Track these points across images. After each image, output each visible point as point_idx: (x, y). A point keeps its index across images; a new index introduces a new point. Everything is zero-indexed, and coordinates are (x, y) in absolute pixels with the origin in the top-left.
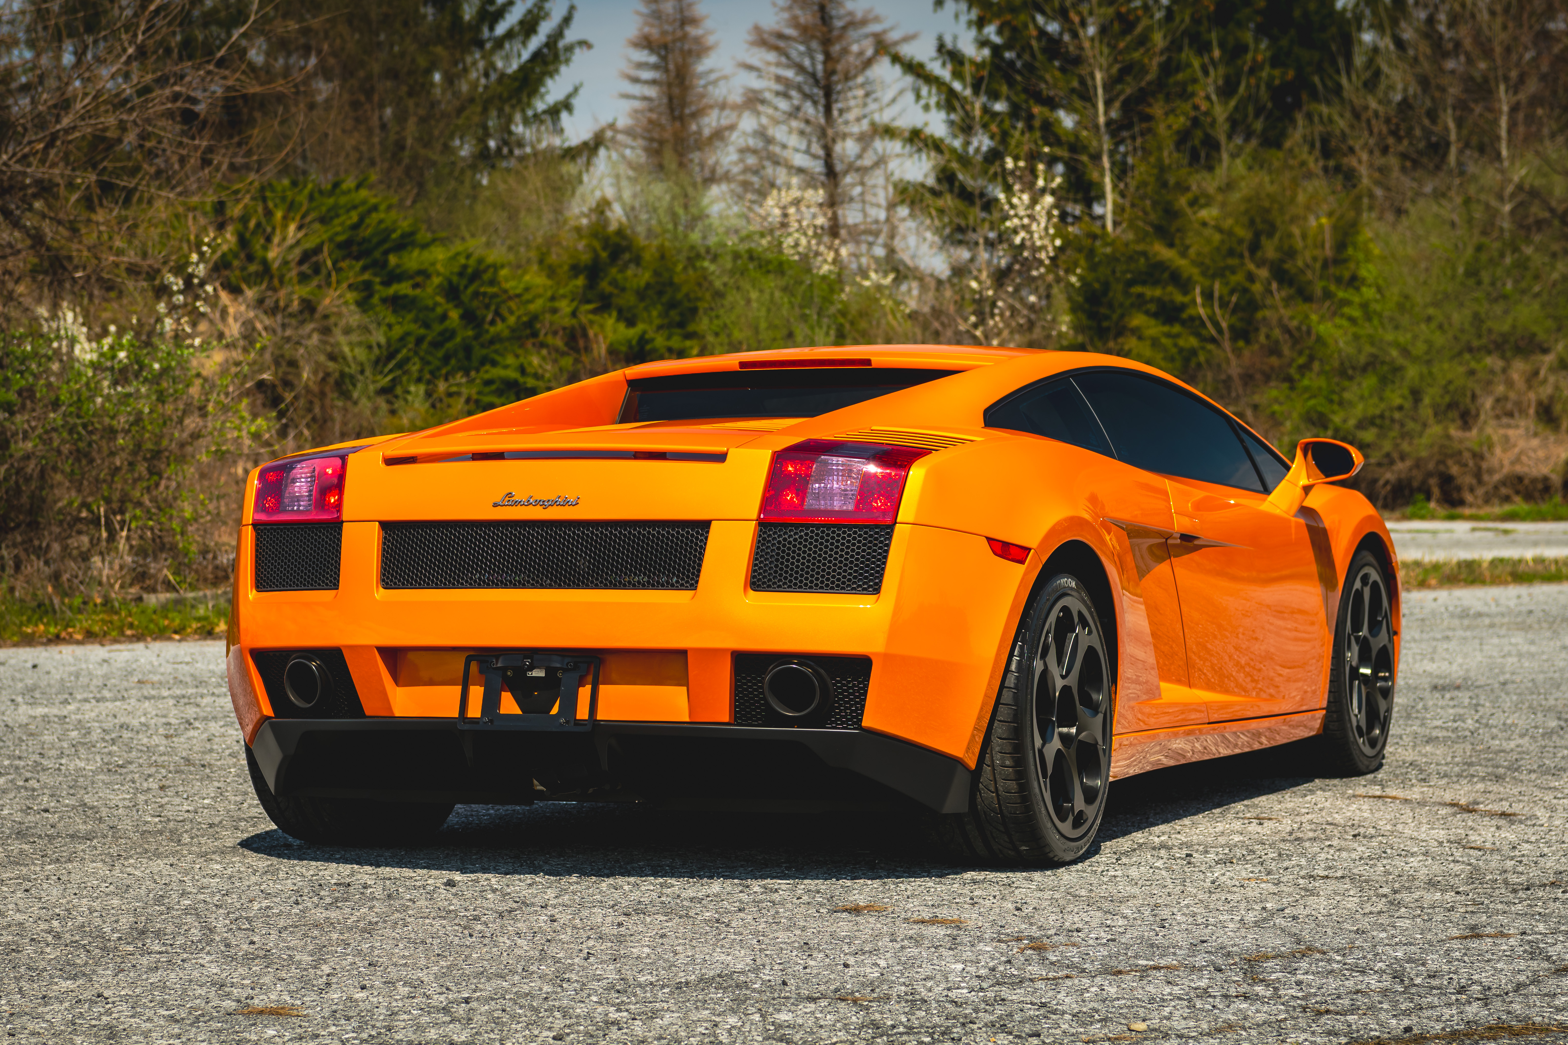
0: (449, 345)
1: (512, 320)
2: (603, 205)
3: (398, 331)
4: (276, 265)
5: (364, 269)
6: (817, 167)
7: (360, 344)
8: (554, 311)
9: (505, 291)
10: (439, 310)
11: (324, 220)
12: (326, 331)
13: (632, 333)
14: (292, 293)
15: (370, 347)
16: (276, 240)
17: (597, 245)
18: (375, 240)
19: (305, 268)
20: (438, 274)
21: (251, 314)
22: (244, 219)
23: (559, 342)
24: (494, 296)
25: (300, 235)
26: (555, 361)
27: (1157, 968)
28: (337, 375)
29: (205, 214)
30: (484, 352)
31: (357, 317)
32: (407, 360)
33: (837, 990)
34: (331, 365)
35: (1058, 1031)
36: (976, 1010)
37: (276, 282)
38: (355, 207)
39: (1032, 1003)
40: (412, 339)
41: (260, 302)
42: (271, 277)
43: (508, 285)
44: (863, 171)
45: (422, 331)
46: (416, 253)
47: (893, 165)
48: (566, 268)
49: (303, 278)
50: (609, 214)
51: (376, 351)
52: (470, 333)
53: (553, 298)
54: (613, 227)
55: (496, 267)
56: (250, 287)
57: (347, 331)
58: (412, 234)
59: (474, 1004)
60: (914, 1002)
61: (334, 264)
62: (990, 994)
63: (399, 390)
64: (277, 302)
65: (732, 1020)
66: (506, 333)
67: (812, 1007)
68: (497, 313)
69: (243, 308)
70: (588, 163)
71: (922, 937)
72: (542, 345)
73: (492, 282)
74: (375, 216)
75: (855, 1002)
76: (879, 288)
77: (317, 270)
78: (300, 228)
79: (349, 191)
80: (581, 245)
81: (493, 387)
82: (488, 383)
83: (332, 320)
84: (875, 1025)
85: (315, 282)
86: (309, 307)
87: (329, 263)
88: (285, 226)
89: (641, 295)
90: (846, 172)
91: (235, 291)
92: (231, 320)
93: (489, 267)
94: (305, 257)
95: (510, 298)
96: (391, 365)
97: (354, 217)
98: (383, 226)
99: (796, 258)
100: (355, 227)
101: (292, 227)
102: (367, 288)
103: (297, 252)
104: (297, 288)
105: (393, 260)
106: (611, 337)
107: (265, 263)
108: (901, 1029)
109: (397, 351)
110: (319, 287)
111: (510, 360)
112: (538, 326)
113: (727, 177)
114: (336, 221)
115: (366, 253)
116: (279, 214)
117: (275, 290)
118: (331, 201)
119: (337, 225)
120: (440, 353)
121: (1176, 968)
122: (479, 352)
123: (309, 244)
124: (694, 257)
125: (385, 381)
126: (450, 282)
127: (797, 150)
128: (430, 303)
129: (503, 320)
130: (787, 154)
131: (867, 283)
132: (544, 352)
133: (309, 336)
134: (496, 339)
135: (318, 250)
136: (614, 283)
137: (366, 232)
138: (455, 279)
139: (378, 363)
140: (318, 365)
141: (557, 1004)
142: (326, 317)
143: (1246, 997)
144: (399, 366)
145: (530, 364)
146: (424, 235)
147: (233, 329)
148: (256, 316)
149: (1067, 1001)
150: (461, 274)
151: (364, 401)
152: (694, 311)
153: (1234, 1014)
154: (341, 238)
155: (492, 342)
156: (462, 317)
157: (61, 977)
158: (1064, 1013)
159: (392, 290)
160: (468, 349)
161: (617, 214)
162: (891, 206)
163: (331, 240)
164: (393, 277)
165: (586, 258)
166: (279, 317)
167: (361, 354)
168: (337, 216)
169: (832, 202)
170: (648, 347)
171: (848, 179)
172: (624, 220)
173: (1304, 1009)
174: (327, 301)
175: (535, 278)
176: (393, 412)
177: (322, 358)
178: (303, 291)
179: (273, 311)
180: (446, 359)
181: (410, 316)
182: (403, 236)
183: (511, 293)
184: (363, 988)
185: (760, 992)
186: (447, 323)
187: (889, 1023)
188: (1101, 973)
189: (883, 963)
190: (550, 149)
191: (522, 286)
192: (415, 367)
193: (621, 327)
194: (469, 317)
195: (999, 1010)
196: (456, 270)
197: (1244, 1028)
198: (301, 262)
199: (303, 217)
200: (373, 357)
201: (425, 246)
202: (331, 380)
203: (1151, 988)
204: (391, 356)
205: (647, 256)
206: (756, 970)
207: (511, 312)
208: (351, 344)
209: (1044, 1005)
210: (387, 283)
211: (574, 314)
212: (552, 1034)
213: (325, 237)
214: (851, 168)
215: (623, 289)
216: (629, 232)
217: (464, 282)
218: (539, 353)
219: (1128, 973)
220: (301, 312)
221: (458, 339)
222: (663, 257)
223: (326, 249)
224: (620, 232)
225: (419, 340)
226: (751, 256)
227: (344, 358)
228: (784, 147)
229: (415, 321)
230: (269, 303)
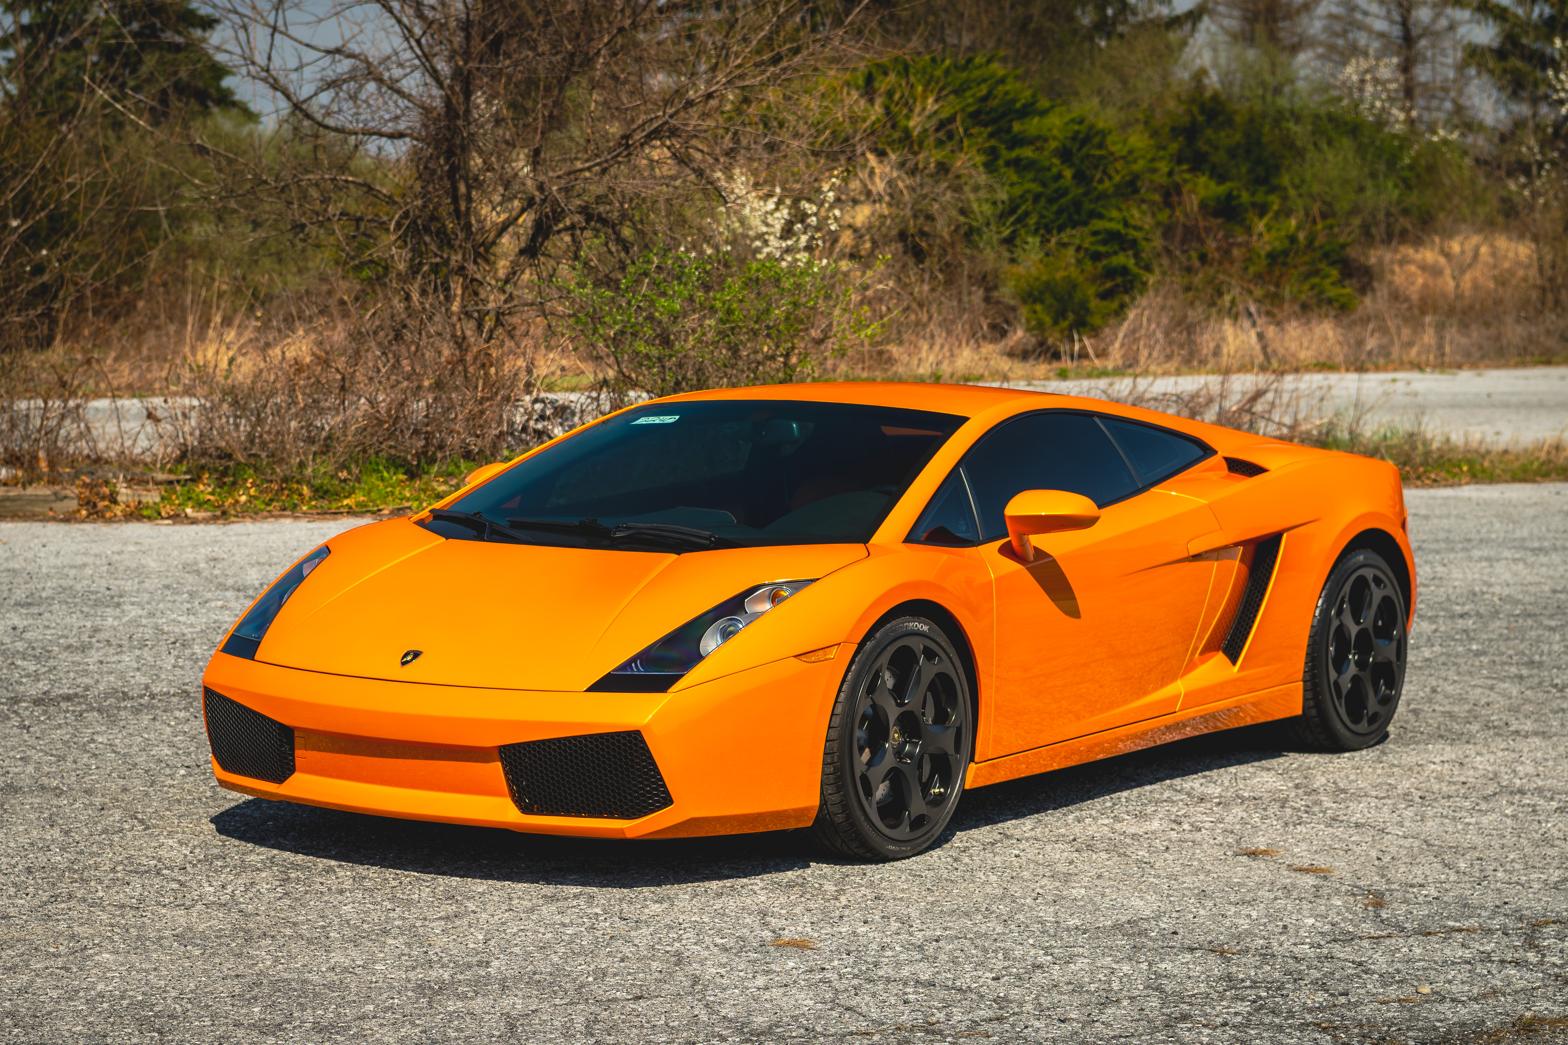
0: (1063, 201)
1: (1117, 179)
2: (1202, 73)
3: (1017, 191)
4: (915, 133)
5: (991, 135)
6: (1396, 31)
7: (987, 200)
8: (1154, 171)
9: (1112, 154)
10: (1055, 170)
11: (957, 92)
12: (957, 189)
13: (1221, 190)
14: (931, 156)
15: (994, 203)
16: (918, 109)
17: (1195, 110)
18: (1001, 110)
19: (941, 135)
20: (1055, 138)
21: (895, 174)
22: (890, 94)
23: (1157, 197)
24: (1102, 158)
25: (936, 107)
26: (1154, 215)
27: (1460, 930)
28: (966, 227)
29: (858, 88)
30: (1092, 206)
31: (984, 177)
32: (1027, 214)
33: (1210, 942)
34: (962, 219)
35: (1363, 991)
36: (1309, 968)
37: (916, 148)
38: (985, 81)
39: (1353, 962)
40: (1030, 197)
41: (902, 165)
42: (912, 144)
43: (1113, 149)
44: (1436, 35)
45: (1040, 189)
46: (1036, 120)
47: (1462, 31)
48: (1167, 129)
49: (940, 143)
50: (1206, 81)
51: (1000, 206)
52: (1080, 191)
53: (1153, 160)
54: (1208, 94)
55: (1103, 134)
56: (894, 151)
57: (976, 189)
58: (1033, 104)
59: (942, 943)
60: (1266, 956)
61: (966, 131)
62: (1325, 951)
63: (1018, 242)
64: (917, 164)
65: (1126, 968)
66: (1111, 191)
67: (1188, 957)
68: (1105, 172)
69: (888, 169)
70: (1194, 29)
71: (1294, 886)
72: (1143, 201)
73: (1101, 146)
74: (1001, 88)
75: (1222, 953)
76: (1445, 142)
77: (950, 136)
78: (937, 101)
79: (980, 66)
80: (1181, 109)
81: (1100, 237)
82: (1095, 233)
83: (963, 180)
84: (1229, 978)
85: (949, 146)
86: (943, 168)
87: (961, 130)
88: (925, 98)
89: (1232, 153)
90: (1420, 37)
91: (881, 154)
92: (877, 180)
93: (1098, 133)
94: (941, 125)
95: (1116, 160)
96: (1012, 219)
97: (984, 89)
98: (1008, 97)
99: (1371, 119)
100: (984, 99)
101: (930, 100)
102: (992, 154)
103: (934, 121)
104: (934, 151)
105: (1017, 127)
106: (1202, 193)
107: (907, 133)
108: (1248, 983)
109: (1017, 207)
110: (953, 151)
111: (1115, 214)
112: (1139, 184)
113: (1312, 43)
114: (968, 94)
115: (993, 122)
116: (920, 88)
117: (915, 154)
118: (964, 75)
119: (969, 98)
120: (1055, 208)
121: (1474, 931)
122: (1088, 206)
123: (944, 115)
124: (1279, 118)
125: (1006, 233)
126: (1064, 146)
127: (1377, 17)
128: (1047, 164)
129: (1110, 178)
130: (1369, 20)
131: (1435, 139)
132: (1144, 207)
133: (944, 194)
134: (1103, 196)
135: (951, 119)
136: (1209, 142)
137: (994, 103)
138: (1068, 143)
139: (1002, 217)
140: (950, 219)
141: (1002, 945)
142: (958, 177)
143: (1517, 963)
144: (1019, 220)
145: (1132, 216)
146: (1044, 103)
147: (879, 186)
148: (899, 177)
149: (1380, 961)
150: (1074, 138)
151: (988, 251)
152: (1278, 167)
153: (1502, 980)
154: (971, 109)
155: (1098, 199)
156: (1075, 177)
157: (652, 900)
158: (1374, 973)
159: (1014, 154)
160: (1077, 204)
161: (1213, 80)
162: (1461, 68)
163: (963, 110)
164: (1017, 142)
165: (1186, 120)
166: (918, 179)
167: (987, 208)
168: (969, 88)
169: (1406, 68)
170: (1234, 203)
171: (1423, 43)
172: (1218, 86)
173: (1557, 976)
174: (959, 164)
175: (1138, 140)
176: (1013, 261)
177: (954, 213)
178: (938, 155)
179: (913, 172)
180: (1060, 212)
181: (1030, 175)
182: (1025, 106)
183: (1117, 155)
184: (865, 922)
185: (1154, 940)
186: (1062, 181)
187: (1241, 976)
188: (1416, 933)
189: (1254, 914)
190: (1159, 17)
191: (1126, 149)
192: (1032, 221)
193: (1212, 185)
194: (1080, 177)
195: (1327, 967)
196: (1069, 134)
197: (1504, 995)
198: (937, 130)
199: (941, 90)
200: (998, 212)
201: (1043, 113)
202: (962, 231)
203: (1447, 951)
204: (1013, 211)
205: (1238, 119)
206: (1157, 918)
207: (1117, 172)
208: (978, 200)
209: (1360, 964)
210: (1011, 148)
211: (1170, 174)
212: (992, 976)
213: (958, 107)
214: (1427, 32)
215: (1217, 148)
216: (1223, 97)
217: (1076, 146)
218: (1139, 207)
219: (1435, 934)
220: (937, 173)
221: (1070, 196)
222: (1251, 120)
223: (958, 119)
224: (1215, 97)
225: (1037, 198)
226: (1331, 118)
227: (973, 212)
228: (1366, 13)
229: (1034, 180)
230: (910, 164)
